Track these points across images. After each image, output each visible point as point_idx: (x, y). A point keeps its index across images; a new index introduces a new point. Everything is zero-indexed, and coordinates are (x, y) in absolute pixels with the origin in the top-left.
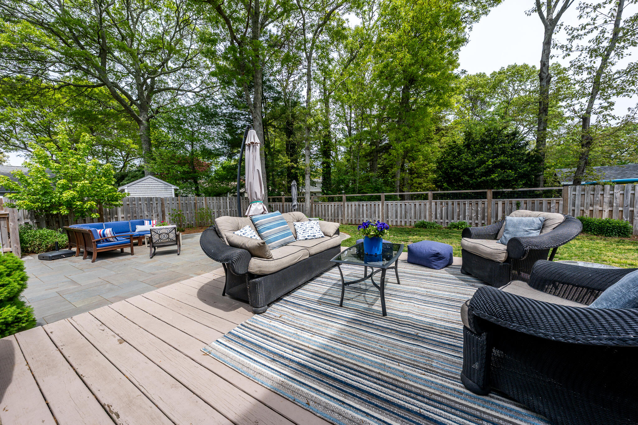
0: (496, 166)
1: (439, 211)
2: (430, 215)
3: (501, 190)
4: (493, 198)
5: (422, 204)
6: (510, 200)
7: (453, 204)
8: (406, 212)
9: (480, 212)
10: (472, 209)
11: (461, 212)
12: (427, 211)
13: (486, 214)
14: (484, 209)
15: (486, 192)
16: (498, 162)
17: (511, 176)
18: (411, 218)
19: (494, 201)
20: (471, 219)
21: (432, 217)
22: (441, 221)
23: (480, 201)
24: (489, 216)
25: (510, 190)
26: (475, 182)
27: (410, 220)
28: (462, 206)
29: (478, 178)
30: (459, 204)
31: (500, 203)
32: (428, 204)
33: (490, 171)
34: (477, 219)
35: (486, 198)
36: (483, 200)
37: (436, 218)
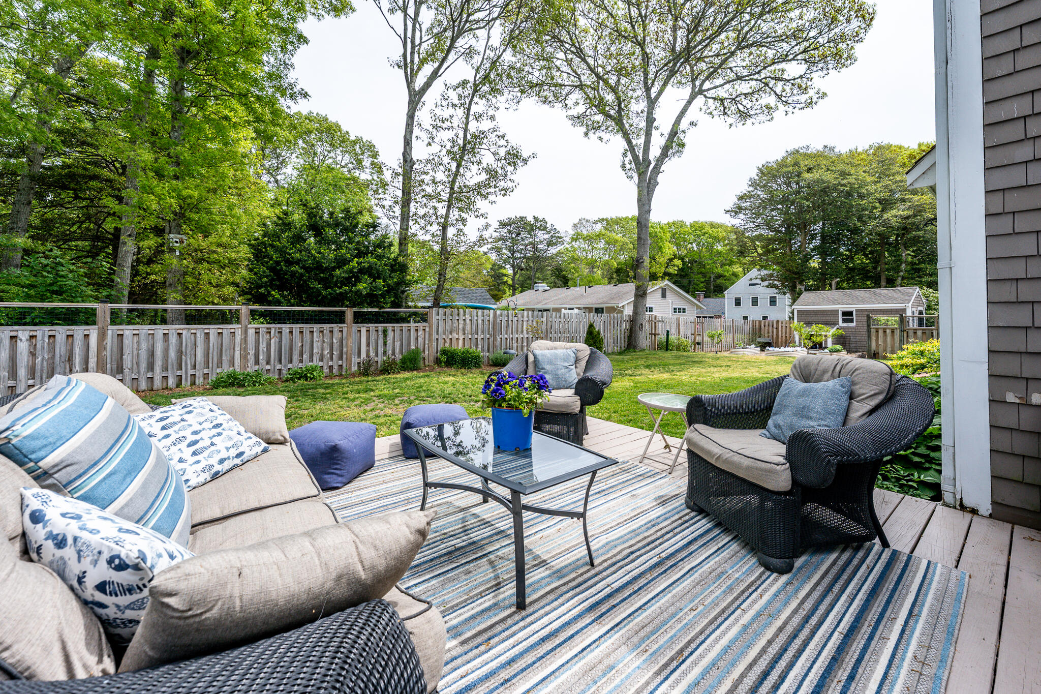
0: (362, 271)
1: (263, 346)
2: (244, 357)
3: (366, 310)
4: (355, 323)
5: (225, 332)
6: (376, 325)
7: (291, 332)
8: (180, 353)
9: (336, 346)
10: (324, 342)
11: (307, 348)
12: (237, 349)
13: (345, 350)
14: (341, 341)
15: (344, 312)
16: (366, 265)
17: (380, 289)
18: (194, 367)
19: (355, 327)
20: (322, 360)
21: (247, 360)
22: (268, 367)
23: (336, 327)
24: (349, 352)
25: (376, 310)
26: (330, 294)
27: (191, 372)
28: (307, 335)
29: (336, 285)
30: (301, 332)
31: (364, 330)
32: (238, 333)
33: (354, 277)
34: (332, 359)
35: (344, 322)
36: (340, 325)
37: (257, 362)
